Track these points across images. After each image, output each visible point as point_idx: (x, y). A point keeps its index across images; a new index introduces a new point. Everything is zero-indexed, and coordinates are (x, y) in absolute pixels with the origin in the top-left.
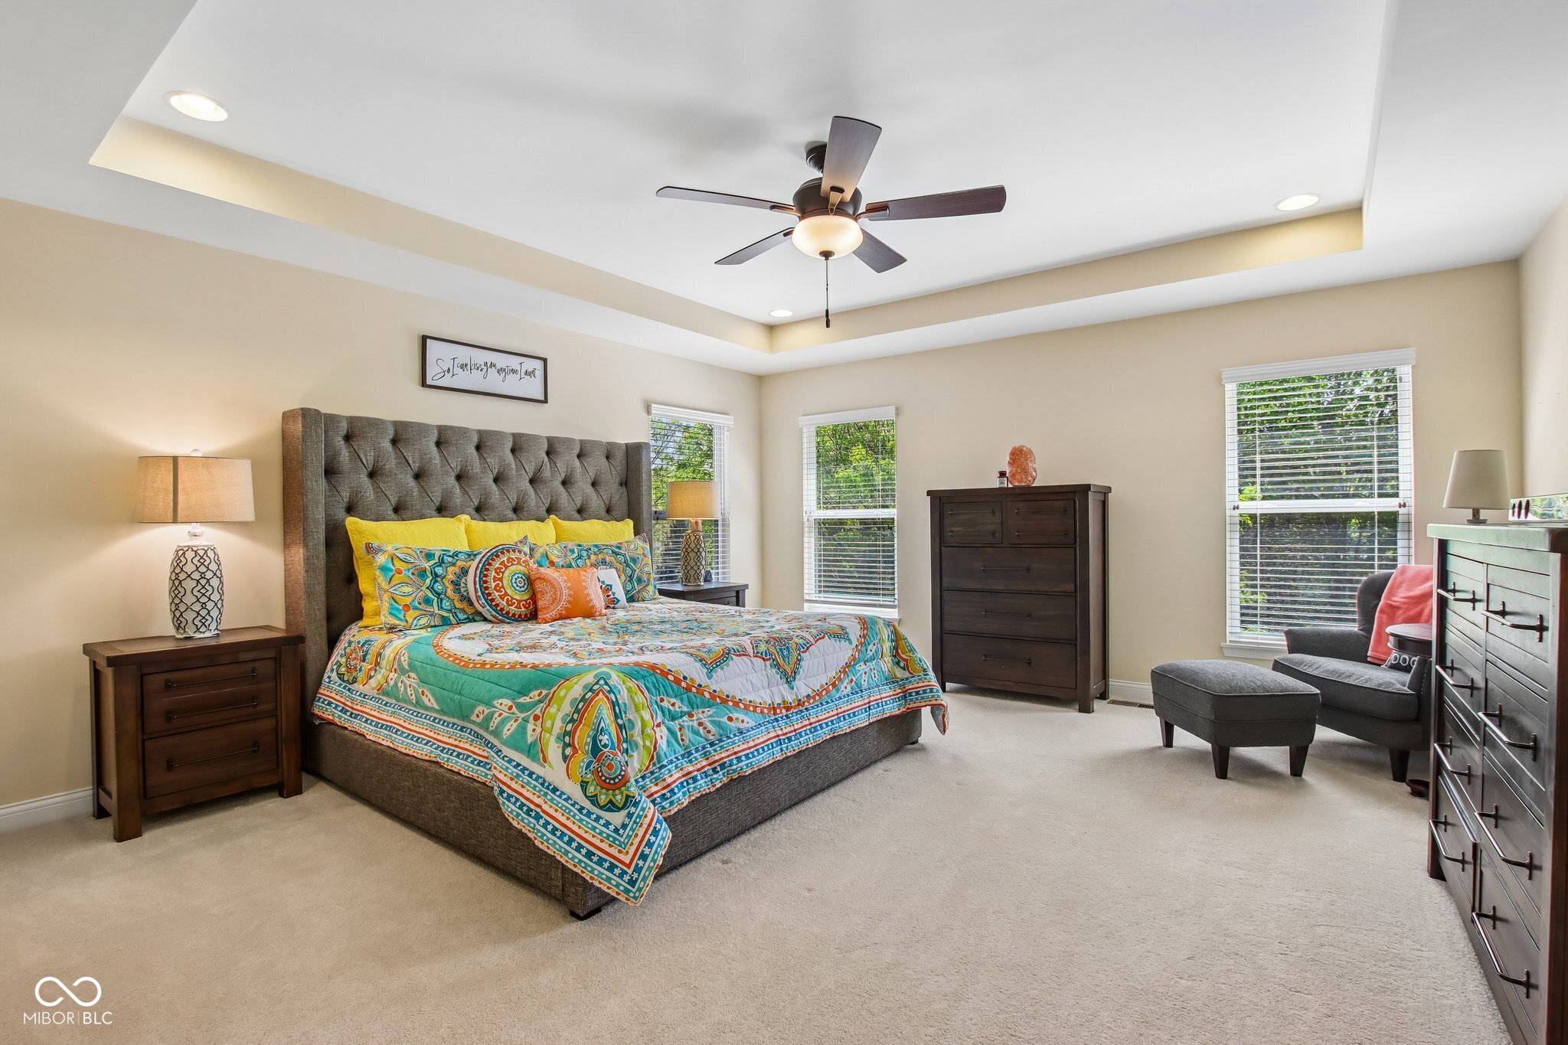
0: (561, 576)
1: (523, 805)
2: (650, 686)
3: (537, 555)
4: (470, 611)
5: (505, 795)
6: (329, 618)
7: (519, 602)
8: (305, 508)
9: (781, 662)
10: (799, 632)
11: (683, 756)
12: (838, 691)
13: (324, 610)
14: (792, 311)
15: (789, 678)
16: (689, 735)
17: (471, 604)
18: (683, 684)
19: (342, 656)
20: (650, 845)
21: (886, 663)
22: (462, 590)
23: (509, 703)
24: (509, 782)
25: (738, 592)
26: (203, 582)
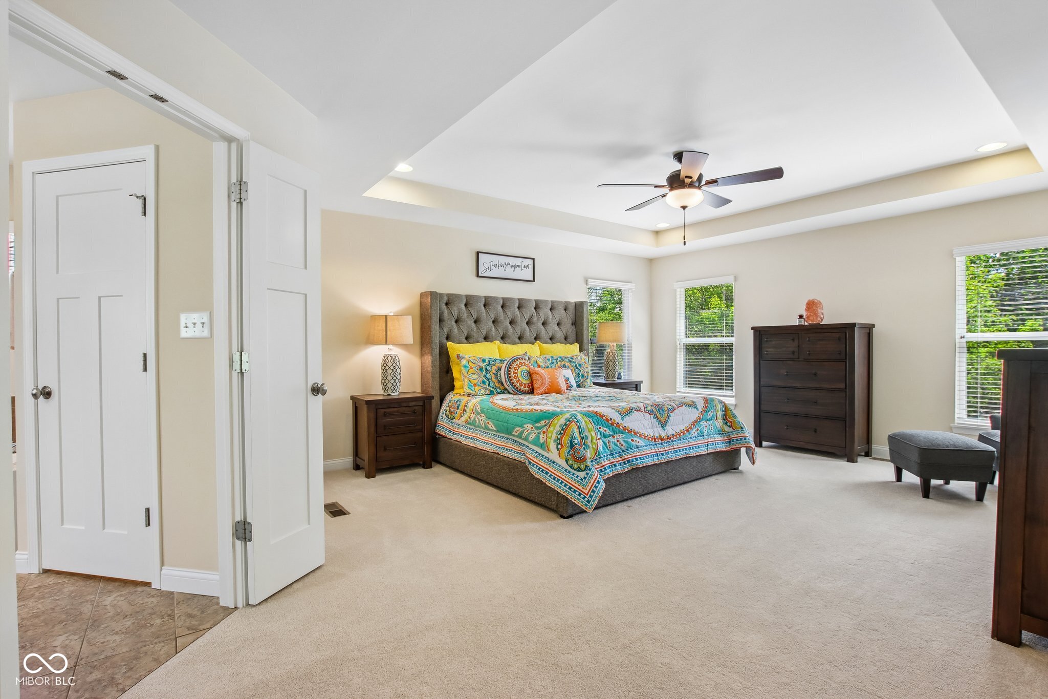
0: (545, 372)
1: (540, 468)
2: (595, 421)
3: (532, 361)
4: (502, 388)
5: (532, 464)
6: (441, 389)
7: (525, 384)
8: (431, 337)
9: (659, 416)
10: (669, 403)
11: (610, 455)
12: (690, 434)
13: (438, 385)
14: (669, 223)
15: (663, 425)
16: (612, 446)
17: (502, 384)
18: (610, 422)
19: (447, 407)
20: (596, 487)
21: (719, 423)
22: (498, 378)
23: (531, 426)
24: (533, 459)
25: (636, 385)
26: (395, 370)
